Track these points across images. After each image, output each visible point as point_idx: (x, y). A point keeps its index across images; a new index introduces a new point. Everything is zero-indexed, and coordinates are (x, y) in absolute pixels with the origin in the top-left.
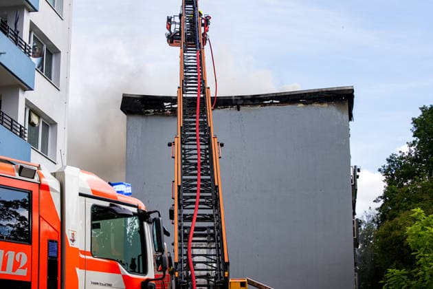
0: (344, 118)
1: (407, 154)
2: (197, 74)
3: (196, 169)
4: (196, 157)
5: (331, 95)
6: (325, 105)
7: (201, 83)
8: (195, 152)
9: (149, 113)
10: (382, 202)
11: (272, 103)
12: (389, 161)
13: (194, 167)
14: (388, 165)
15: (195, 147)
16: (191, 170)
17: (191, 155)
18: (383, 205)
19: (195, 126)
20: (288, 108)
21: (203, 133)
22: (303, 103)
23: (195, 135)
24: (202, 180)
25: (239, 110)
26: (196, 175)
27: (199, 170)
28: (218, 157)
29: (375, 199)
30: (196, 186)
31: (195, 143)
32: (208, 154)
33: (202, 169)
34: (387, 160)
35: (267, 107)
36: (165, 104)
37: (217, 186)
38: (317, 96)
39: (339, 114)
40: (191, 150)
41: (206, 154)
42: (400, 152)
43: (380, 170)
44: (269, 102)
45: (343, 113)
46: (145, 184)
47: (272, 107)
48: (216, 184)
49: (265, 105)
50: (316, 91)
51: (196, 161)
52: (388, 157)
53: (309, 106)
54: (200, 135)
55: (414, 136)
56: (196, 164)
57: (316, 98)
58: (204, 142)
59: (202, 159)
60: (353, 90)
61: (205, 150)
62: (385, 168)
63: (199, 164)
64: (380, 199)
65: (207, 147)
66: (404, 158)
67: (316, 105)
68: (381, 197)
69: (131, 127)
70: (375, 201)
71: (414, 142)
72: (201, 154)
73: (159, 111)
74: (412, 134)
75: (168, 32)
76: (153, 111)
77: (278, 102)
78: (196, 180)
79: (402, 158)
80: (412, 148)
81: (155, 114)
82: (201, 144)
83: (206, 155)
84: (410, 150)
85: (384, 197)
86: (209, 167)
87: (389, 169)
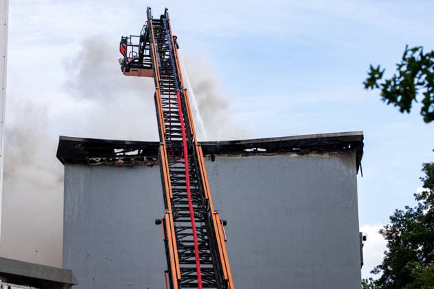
0: (351, 172)
1: (416, 211)
2: (179, 124)
3: (194, 255)
4: (191, 238)
5: (333, 143)
6: (326, 156)
7: (187, 137)
8: (190, 231)
9: (95, 162)
10: (382, 273)
11: (255, 152)
12: (393, 219)
13: (189, 252)
14: (392, 225)
15: (189, 224)
16: (188, 255)
17: (185, 235)
18: (383, 277)
19: (186, 196)
20: (277, 158)
21: (196, 206)
22: (296, 152)
23: (188, 209)
24: (203, 270)
25: (213, 160)
26: (193, 262)
27: (198, 256)
28: (223, 241)
29: (372, 269)
30: (196, 277)
31: (189, 219)
32: (206, 234)
33: (201, 255)
34: (391, 218)
35: (250, 157)
36: (116, 151)
37: (228, 280)
38: (314, 144)
39: (344, 167)
40: (184, 228)
41: (203, 234)
42: (407, 207)
43: (381, 232)
44: (252, 150)
45: (349, 166)
46: (88, 255)
47: (257, 157)
48: (226, 278)
49: (247, 154)
50: (315, 137)
51: (193, 244)
52: (393, 215)
53: (305, 157)
54: (194, 208)
55: (425, 187)
56: (192, 248)
57: (314, 146)
58: (199, 218)
59: (199, 242)
60: (362, 137)
61: (202, 228)
62: (389, 229)
63: (196, 247)
64: (379, 269)
65: (204, 224)
66: (412, 215)
67: (313, 155)
68: (380, 266)
69: (71, 181)
70: (372, 272)
71: (424, 193)
72: (198, 235)
73: (108, 160)
74: (423, 183)
75: (123, 57)
76: (100, 159)
77: (265, 150)
78: (195, 270)
79: (408, 215)
80: (422, 202)
81: (103, 164)
82: (196, 221)
83: (203, 236)
84: (420, 205)
85: (384, 267)
86: (209, 252)
87: (394, 230)
